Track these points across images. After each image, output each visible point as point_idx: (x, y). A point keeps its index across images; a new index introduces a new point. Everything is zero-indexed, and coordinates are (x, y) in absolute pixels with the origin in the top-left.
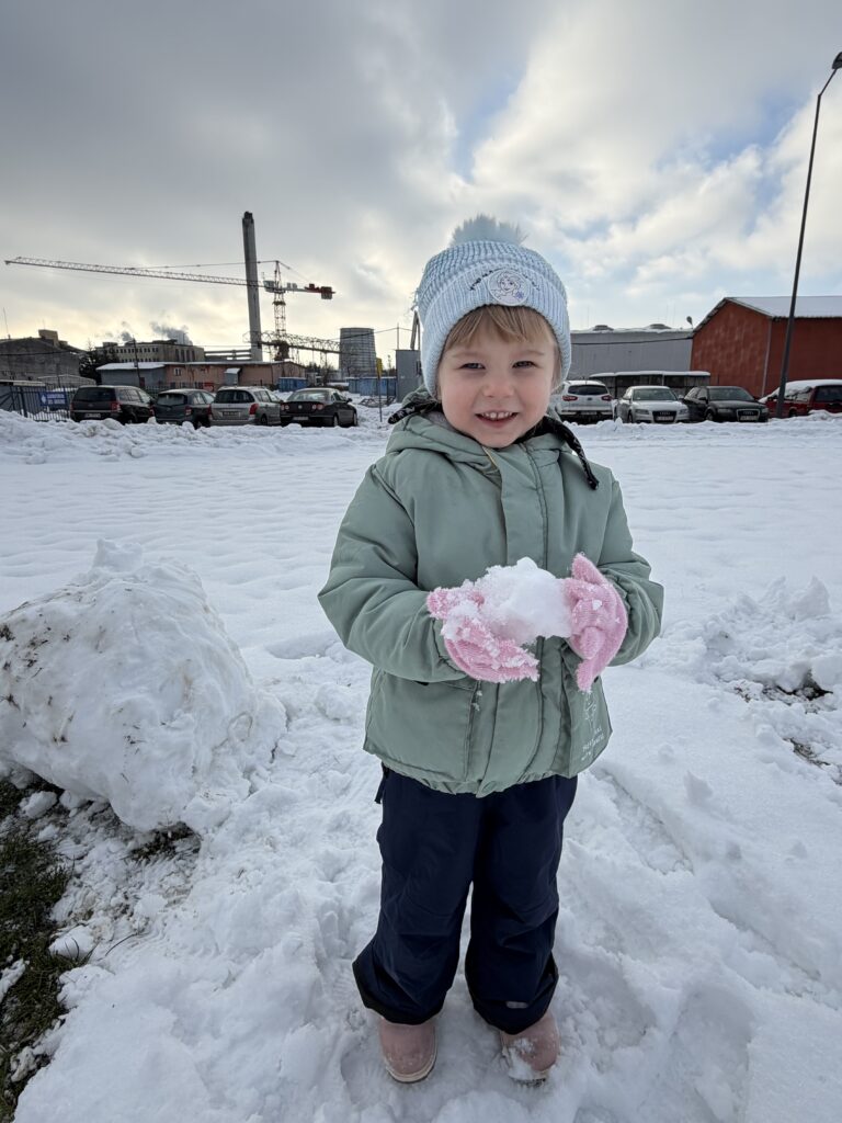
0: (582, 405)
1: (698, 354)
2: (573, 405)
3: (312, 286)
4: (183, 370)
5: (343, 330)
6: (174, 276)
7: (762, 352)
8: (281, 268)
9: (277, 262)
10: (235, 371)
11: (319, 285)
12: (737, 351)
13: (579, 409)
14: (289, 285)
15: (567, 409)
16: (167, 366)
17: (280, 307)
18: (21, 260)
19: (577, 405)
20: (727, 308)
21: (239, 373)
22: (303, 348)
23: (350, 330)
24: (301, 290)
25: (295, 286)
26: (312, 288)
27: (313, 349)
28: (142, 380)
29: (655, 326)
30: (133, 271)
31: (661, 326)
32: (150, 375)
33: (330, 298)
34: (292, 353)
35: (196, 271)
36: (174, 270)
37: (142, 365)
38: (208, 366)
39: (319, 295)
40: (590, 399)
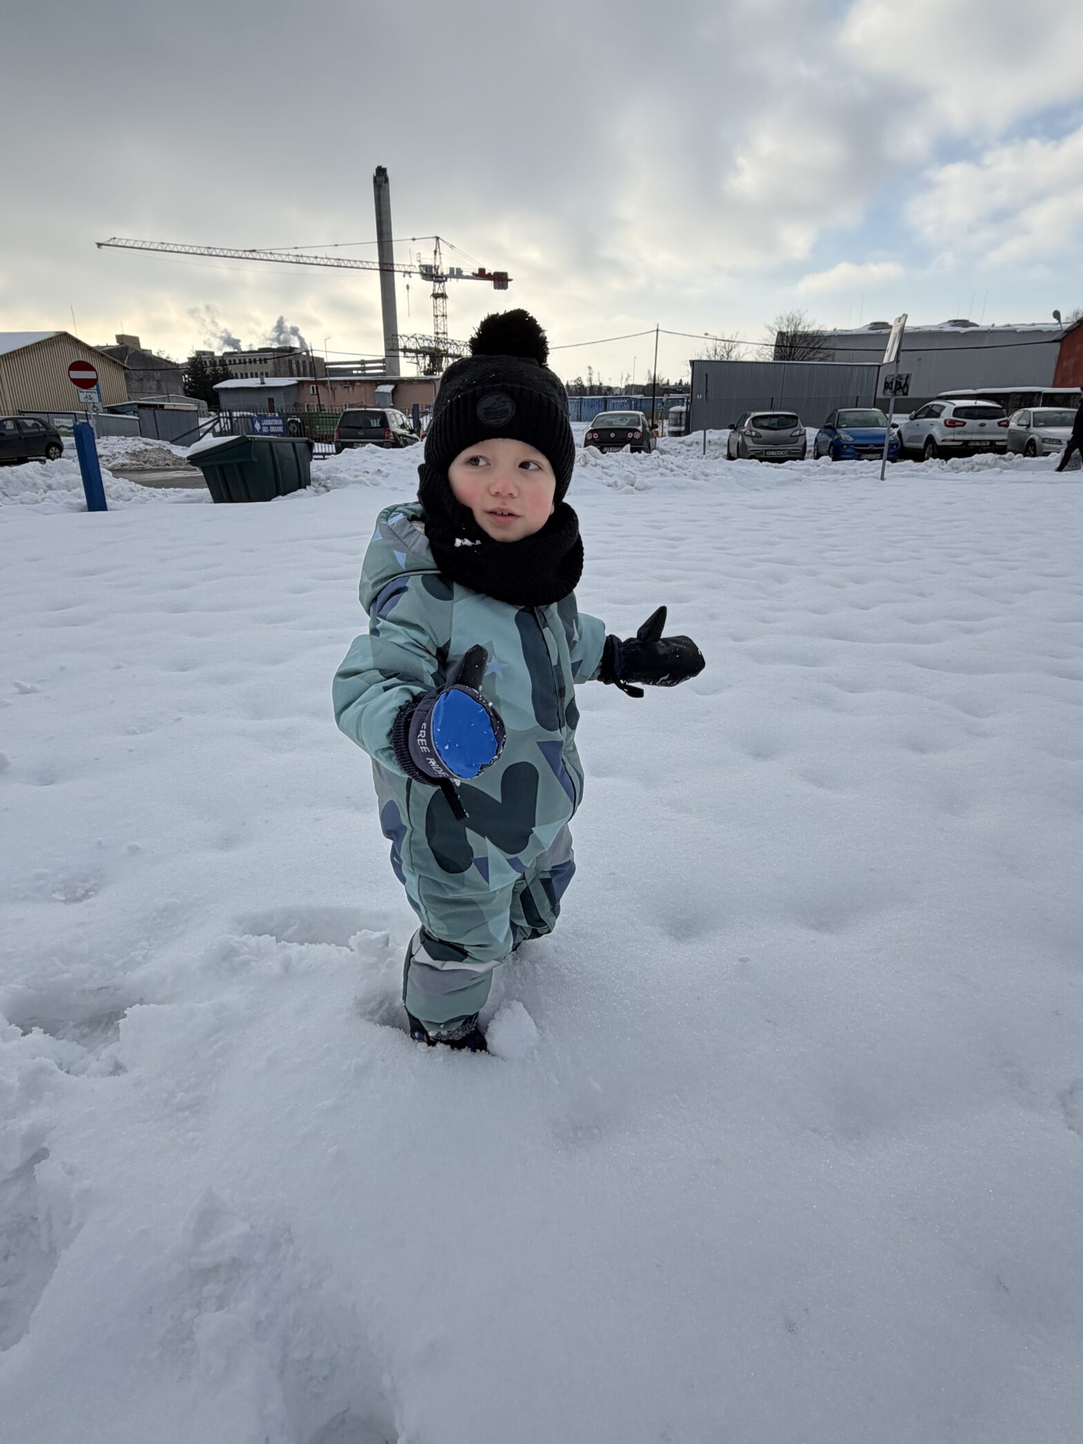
0: (972, 433)
2: (959, 433)
3: (482, 271)
4: (321, 389)
6: (305, 260)
8: (443, 246)
9: (438, 238)
10: (388, 388)
11: (490, 269)
13: (967, 437)
14: (452, 270)
15: (951, 437)
16: (301, 382)
17: (440, 301)
18: (116, 242)
19: (965, 433)
21: (394, 391)
24: (467, 277)
25: (460, 271)
26: (482, 275)
28: (271, 401)
29: (956, 323)
30: (255, 255)
31: (965, 323)
32: (280, 395)
33: (504, 285)
35: (333, 253)
36: (305, 252)
37: (271, 382)
39: (490, 283)
40: (983, 425)
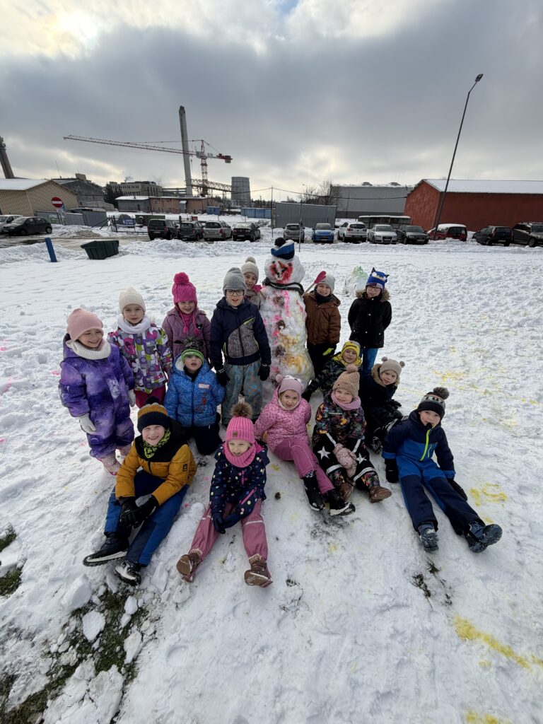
1: (408, 206)
4: (158, 201)
5: (233, 178)
6: (150, 148)
7: (434, 208)
8: (205, 145)
9: (202, 141)
10: (184, 202)
11: (224, 154)
12: (425, 206)
13: (353, 234)
14: (208, 154)
15: (348, 235)
16: (150, 199)
17: (204, 167)
18: (72, 137)
20: (423, 184)
21: (186, 203)
22: (214, 189)
23: (237, 178)
24: (214, 158)
25: (212, 154)
26: (220, 156)
27: (219, 190)
28: (139, 206)
29: (393, 184)
30: (129, 145)
31: (396, 184)
32: (143, 203)
33: (229, 162)
34: (209, 191)
35: (161, 145)
36: (150, 144)
37: (138, 198)
38: (171, 199)
39: (224, 160)
